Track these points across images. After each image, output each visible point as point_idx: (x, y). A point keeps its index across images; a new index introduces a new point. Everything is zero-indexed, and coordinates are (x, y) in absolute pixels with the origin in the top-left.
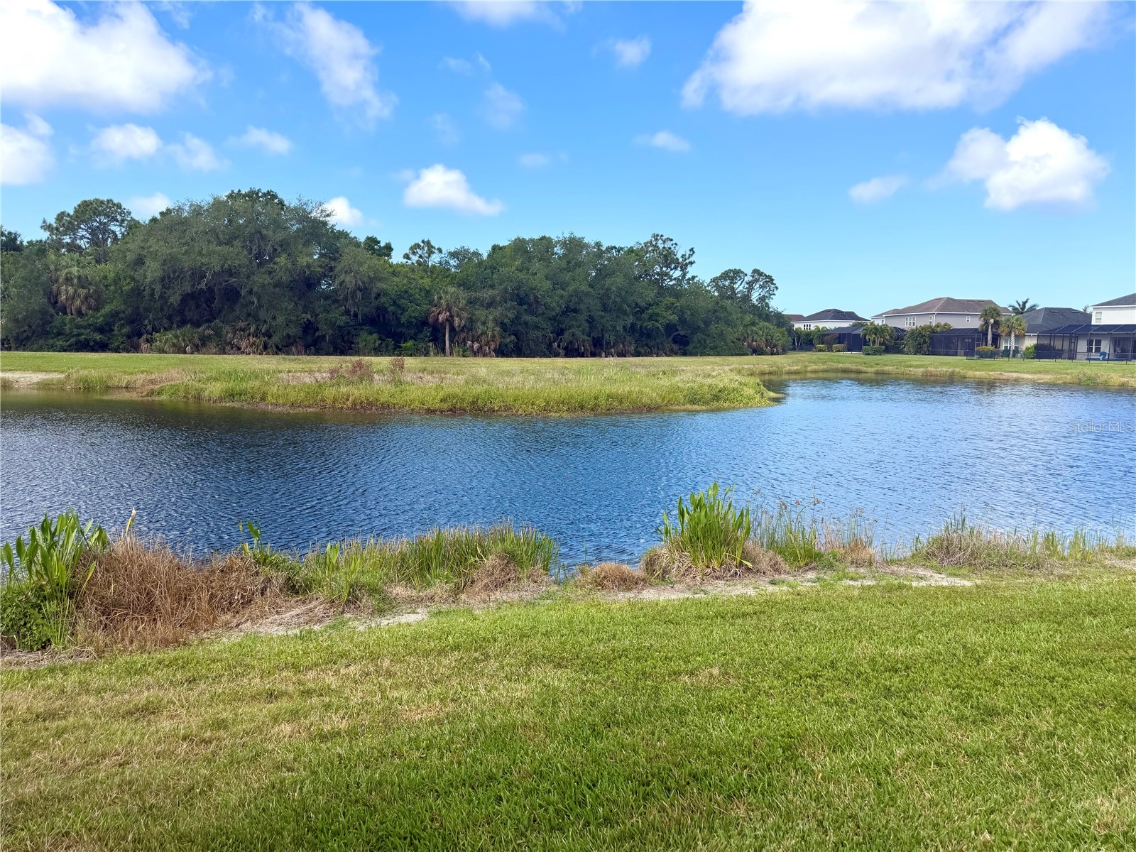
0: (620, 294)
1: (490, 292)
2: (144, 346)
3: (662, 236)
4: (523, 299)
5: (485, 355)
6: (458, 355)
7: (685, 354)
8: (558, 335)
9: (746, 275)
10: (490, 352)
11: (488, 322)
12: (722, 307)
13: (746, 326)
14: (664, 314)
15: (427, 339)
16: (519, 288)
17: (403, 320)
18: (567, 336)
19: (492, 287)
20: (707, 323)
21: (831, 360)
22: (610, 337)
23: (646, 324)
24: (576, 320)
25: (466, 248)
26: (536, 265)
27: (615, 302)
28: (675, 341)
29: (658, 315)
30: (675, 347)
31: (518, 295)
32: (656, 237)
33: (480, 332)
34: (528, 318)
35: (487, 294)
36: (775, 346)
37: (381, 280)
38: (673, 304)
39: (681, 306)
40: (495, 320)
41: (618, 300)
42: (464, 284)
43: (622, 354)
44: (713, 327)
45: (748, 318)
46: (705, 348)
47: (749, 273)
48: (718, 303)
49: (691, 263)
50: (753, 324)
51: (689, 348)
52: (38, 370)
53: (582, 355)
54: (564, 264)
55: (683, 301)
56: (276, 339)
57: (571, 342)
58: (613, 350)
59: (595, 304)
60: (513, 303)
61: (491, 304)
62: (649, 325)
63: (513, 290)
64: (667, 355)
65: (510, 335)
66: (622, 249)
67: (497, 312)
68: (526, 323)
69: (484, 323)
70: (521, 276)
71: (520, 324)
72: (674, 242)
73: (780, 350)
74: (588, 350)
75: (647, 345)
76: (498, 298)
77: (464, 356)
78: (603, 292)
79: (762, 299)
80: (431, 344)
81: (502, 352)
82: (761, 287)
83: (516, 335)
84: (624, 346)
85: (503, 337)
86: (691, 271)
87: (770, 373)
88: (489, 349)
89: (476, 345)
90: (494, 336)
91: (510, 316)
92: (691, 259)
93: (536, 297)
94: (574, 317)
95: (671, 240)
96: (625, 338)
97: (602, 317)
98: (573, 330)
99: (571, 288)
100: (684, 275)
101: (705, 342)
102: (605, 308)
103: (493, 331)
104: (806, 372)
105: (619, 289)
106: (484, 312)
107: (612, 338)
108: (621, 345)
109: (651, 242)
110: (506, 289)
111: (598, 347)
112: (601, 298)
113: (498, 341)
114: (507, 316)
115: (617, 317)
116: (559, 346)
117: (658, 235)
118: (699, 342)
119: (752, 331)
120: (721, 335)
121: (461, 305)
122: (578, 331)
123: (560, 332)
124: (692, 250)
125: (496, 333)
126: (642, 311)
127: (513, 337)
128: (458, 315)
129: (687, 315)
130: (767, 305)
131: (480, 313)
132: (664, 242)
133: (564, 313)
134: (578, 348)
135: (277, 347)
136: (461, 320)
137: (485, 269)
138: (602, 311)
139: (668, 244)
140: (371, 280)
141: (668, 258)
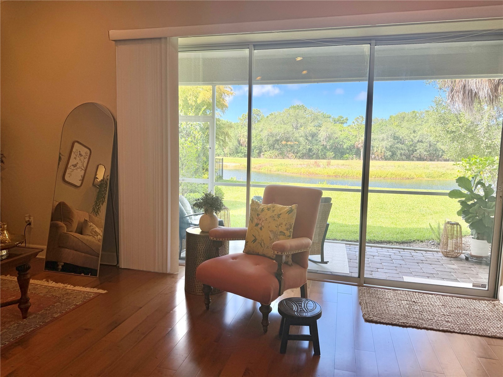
1: (383, 135)
2: (262, 156)
10: (379, 159)
11: (379, 147)
15: (353, 154)
16: (394, 134)
17: (345, 147)
18: (418, 152)
24: (422, 146)
31: (394, 136)
34: (398, 145)
35: (381, 136)
37: (335, 133)
40: (382, 146)
52: (234, 162)
56: (299, 154)
57: (420, 155)
60: (391, 140)
61: (383, 140)
65: (389, 152)
67: (384, 143)
68: (397, 147)
71: (394, 148)
76: (385, 138)
80: (354, 156)
83: (392, 152)
85: (386, 153)
91: (390, 144)
93: (402, 137)
94: (421, 144)
106: (378, 143)
113: (383, 154)
116: (414, 156)
122: (422, 151)
123: (415, 151)
135: (299, 157)
140: (332, 134)
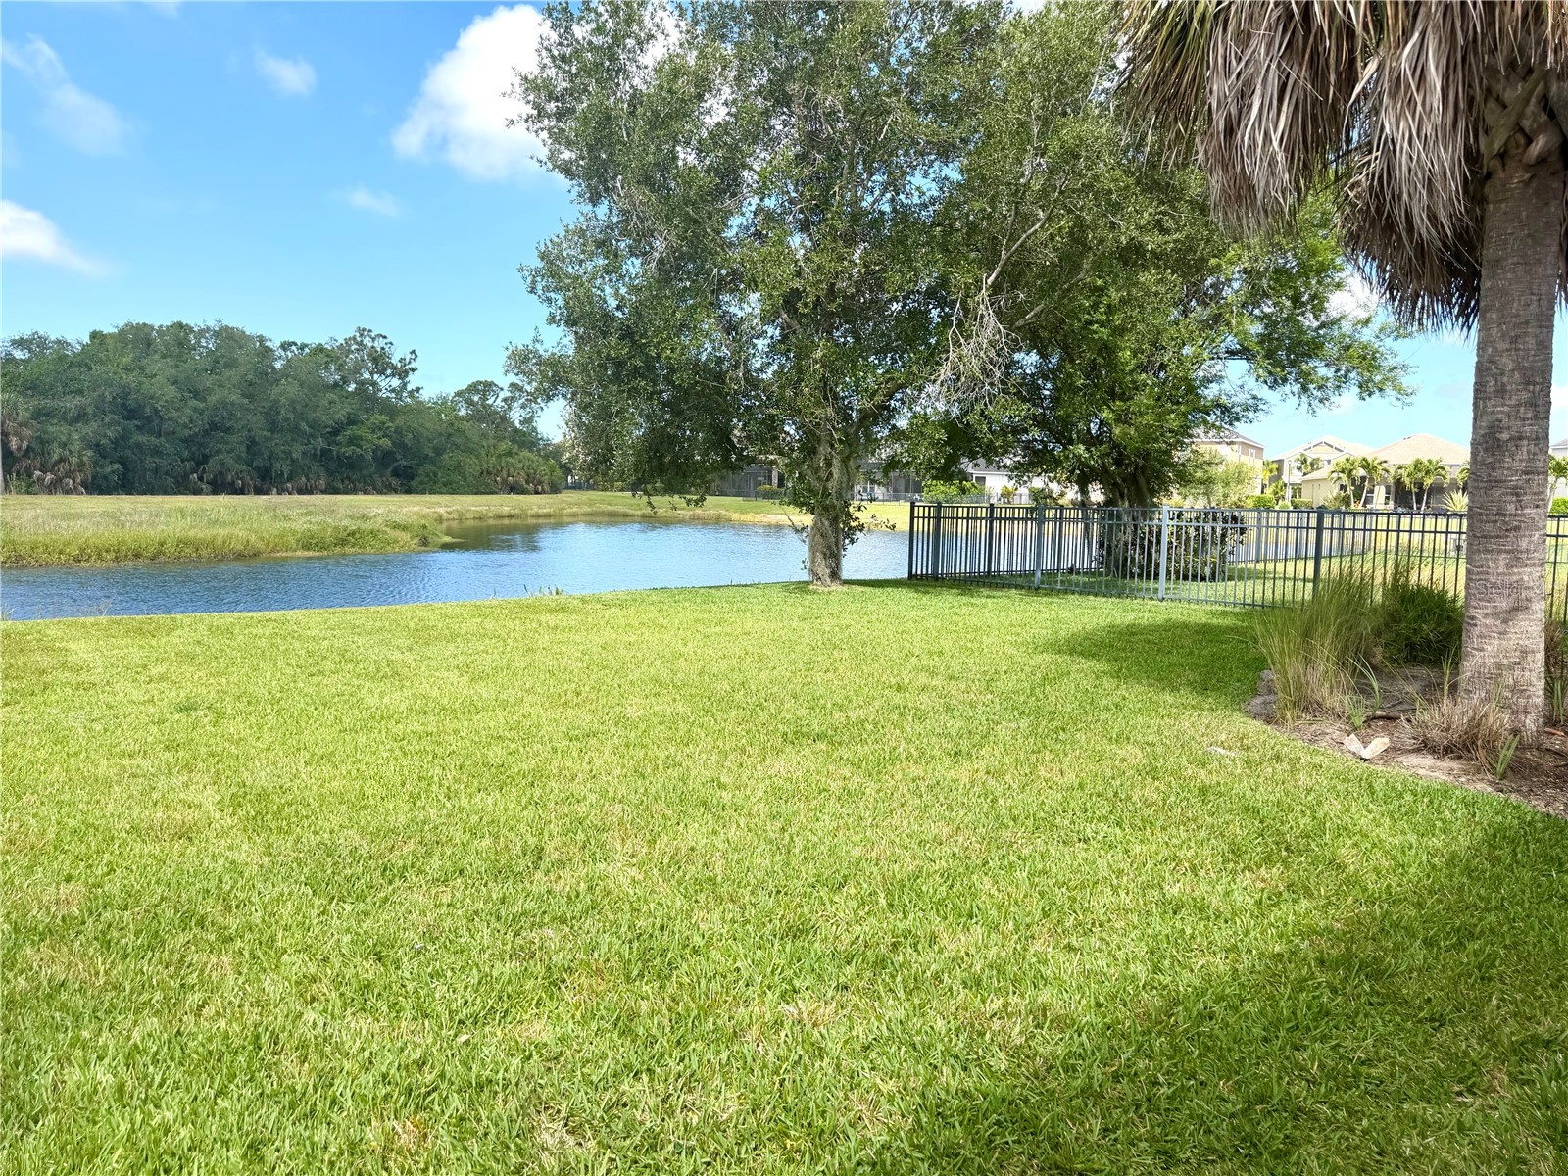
0: (295, 408)
1: (78, 400)
3: (370, 331)
4: (132, 411)
5: (67, 492)
6: (19, 492)
7: (408, 491)
8: (198, 464)
9: (502, 389)
10: (75, 488)
11: (74, 443)
12: (458, 430)
13: (499, 456)
14: (370, 437)
16: (126, 395)
18: (212, 466)
19: (80, 392)
20: (439, 451)
21: (602, 501)
22: (282, 467)
23: (343, 450)
24: (227, 443)
25: (41, 333)
26: (156, 365)
27: (287, 420)
28: (396, 474)
29: (360, 438)
30: (394, 482)
31: (124, 405)
32: (361, 332)
33: (56, 457)
34: (142, 439)
35: (72, 403)
36: (540, 483)
38: (384, 424)
39: (397, 428)
40: (83, 439)
41: (291, 416)
42: (32, 387)
43: (303, 491)
44: (446, 456)
45: (504, 446)
46: (435, 483)
47: (506, 388)
48: (452, 425)
49: (413, 370)
50: (509, 453)
51: (414, 483)
53: (241, 492)
54: (208, 364)
55: (400, 421)
57: (221, 473)
58: (289, 485)
59: (257, 423)
60: (115, 417)
61: (81, 417)
62: (349, 450)
63: (114, 398)
64: (380, 492)
65: (111, 462)
66: (306, 346)
67: (90, 429)
68: (139, 446)
69: (64, 445)
70: (130, 379)
71: (130, 447)
72: (388, 340)
73: (546, 488)
74: (249, 485)
75: (348, 478)
76: (90, 410)
77: (29, 493)
78: (270, 404)
79: (527, 421)
81: (97, 486)
82: (523, 406)
83: (123, 464)
84: (308, 480)
85: (101, 466)
86: (413, 382)
87: (511, 517)
88: (74, 482)
89: (49, 477)
90: (81, 464)
91: (109, 433)
92: (412, 365)
93: (156, 411)
94: (223, 437)
95: (385, 337)
96: (309, 468)
97: (270, 439)
98: (221, 456)
99: (213, 399)
100: (405, 385)
101: (435, 475)
102: (274, 427)
103: (80, 456)
104: (561, 515)
105: (293, 402)
106: (65, 429)
107: (286, 470)
108: (303, 479)
109: (354, 338)
110: (102, 397)
111: (265, 481)
112: (266, 413)
113: (89, 471)
114: (105, 436)
115: (293, 440)
116: (201, 479)
117: (364, 330)
118: (428, 475)
119: (507, 463)
120: (458, 467)
121: (20, 419)
122: (228, 457)
123: (201, 460)
124: (413, 352)
125: (85, 458)
126: (336, 432)
127: (116, 466)
128: (16, 434)
129: (408, 439)
130: (534, 430)
131: (57, 430)
132: (374, 340)
133: (206, 433)
134: (233, 482)
136: (21, 440)
137: (70, 367)
138: (268, 431)
139: (379, 344)
141: (380, 361)
